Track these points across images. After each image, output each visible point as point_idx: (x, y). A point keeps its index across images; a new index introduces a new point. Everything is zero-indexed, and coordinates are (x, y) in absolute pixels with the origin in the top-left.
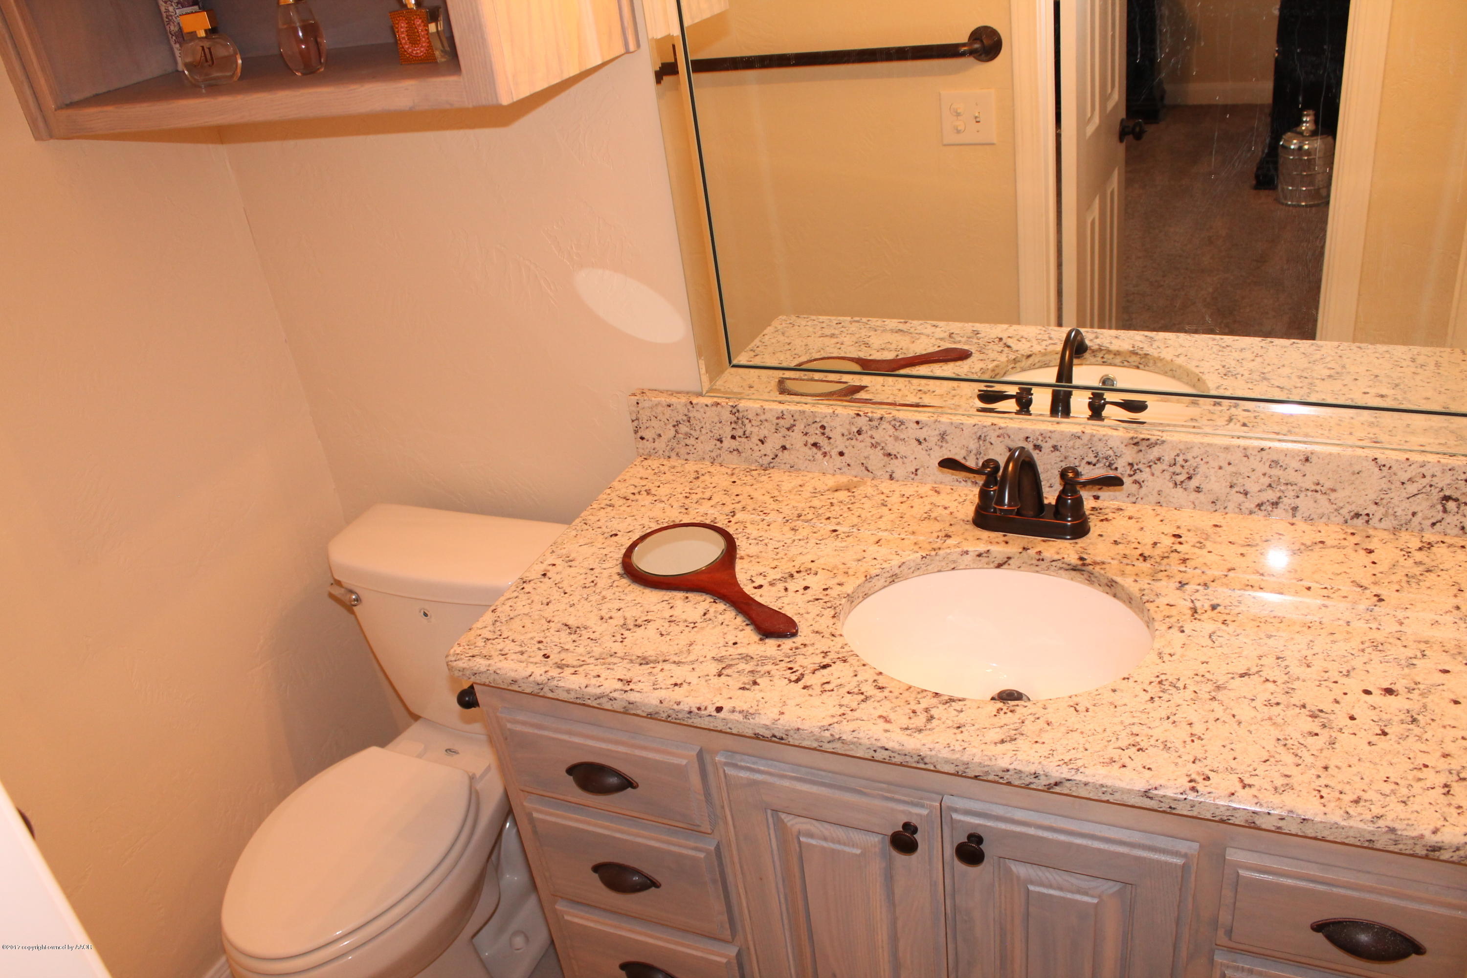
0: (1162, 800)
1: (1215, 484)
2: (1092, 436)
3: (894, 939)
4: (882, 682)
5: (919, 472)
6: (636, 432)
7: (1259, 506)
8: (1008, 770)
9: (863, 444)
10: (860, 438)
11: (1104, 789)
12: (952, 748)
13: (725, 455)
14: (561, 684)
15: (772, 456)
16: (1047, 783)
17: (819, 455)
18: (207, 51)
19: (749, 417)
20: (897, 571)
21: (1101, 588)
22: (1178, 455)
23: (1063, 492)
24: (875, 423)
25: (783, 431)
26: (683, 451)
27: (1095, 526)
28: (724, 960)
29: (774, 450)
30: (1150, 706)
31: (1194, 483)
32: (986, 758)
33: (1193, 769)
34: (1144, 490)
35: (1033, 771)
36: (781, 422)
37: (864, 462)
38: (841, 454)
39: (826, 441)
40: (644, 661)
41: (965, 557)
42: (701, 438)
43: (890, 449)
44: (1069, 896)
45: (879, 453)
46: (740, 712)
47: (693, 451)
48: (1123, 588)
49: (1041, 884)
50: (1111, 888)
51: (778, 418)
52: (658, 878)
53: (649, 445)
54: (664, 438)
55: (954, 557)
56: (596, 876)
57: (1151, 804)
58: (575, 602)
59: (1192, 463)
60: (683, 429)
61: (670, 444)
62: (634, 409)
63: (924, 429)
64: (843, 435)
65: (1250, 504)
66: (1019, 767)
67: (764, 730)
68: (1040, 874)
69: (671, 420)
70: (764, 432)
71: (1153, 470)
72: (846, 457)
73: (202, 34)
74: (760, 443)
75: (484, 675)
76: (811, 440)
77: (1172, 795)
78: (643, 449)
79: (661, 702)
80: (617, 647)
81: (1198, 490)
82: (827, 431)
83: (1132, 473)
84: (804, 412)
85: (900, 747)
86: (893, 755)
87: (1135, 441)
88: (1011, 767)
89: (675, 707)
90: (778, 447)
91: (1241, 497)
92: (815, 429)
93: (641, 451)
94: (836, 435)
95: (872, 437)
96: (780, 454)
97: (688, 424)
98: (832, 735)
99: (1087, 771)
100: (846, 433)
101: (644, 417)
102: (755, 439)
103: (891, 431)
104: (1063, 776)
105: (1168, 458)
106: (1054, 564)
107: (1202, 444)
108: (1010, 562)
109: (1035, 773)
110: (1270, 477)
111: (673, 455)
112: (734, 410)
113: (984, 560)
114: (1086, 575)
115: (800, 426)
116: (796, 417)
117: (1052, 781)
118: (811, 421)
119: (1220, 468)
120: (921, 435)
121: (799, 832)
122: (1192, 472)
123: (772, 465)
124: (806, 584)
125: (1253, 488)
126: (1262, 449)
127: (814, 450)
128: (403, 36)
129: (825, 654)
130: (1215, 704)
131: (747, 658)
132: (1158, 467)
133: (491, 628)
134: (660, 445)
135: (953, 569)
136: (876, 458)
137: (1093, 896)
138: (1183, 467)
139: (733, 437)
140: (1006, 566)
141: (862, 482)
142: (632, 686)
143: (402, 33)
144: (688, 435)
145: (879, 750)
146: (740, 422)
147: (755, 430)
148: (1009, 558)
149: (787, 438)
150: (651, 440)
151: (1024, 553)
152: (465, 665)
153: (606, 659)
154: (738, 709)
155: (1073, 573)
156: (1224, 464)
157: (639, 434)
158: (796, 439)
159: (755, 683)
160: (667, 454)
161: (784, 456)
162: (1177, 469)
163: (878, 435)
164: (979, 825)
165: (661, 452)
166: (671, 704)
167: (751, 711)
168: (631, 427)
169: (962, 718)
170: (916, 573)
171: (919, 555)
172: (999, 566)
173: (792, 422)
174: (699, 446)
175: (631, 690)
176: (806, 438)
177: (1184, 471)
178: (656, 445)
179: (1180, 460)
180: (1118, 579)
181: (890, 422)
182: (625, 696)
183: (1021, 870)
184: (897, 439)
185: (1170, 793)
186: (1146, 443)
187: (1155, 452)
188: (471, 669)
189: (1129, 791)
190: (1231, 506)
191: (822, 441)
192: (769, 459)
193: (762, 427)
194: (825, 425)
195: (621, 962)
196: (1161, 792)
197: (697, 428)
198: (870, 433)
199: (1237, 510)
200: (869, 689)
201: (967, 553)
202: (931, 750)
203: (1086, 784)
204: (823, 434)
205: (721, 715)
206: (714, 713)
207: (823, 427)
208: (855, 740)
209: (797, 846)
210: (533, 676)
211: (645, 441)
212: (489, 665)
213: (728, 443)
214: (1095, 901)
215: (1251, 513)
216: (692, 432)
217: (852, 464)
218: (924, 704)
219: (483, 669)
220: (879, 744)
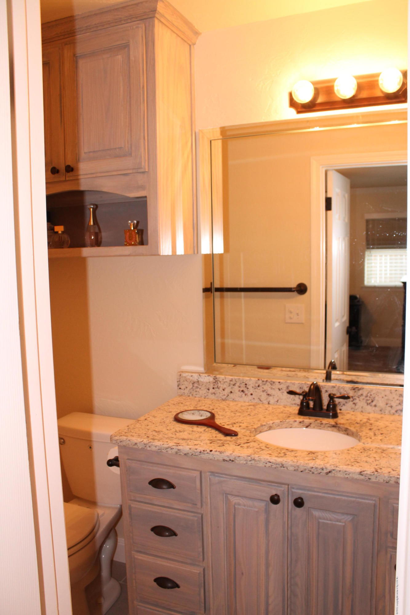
0: (366, 475)
1: (381, 403)
2: (339, 387)
3: (267, 553)
4: (268, 446)
5: (279, 401)
6: (178, 386)
7: (396, 411)
8: (313, 468)
9: (259, 391)
10: (259, 388)
11: (346, 473)
12: (293, 461)
13: (210, 395)
14: (153, 444)
15: (226, 395)
16: (326, 472)
17: (244, 395)
18: (60, 238)
19: (220, 380)
20: (271, 425)
21: (343, 432)
22: (368, 393)
23: (330, 402)
24: (264, 383)
25: (232, 386)
26: (195, 393)
27: (340, 416)
28: (198, 572)
29: (228, 393)
30: (361, 454)
31: (374, 403)
32: (305, 464)
33: (376, 467)
34: (357, 407)
35: (321, 467)
36: (231, 382)
37: (260, 397)
38: (252, 394)
39: (247, 389)
40: (183, 439)
41: (295, 423)
42: (202, 388)
43: (269, 393)
44: (334, 523)
45: (265, 393)
46: (219, 451)
47: (198, 393)
48: (350, 430)
49: (324, 519)
50: (349, 518)
51: (230, 381)
52: (177, 531)
53: (182, 391)
54: (188, 389)
55: (291, 423)
56: (152, 532)
57: (362, 478)
58: (158, 425)
59: (373, 396)
60: (196, 385)
61: (190, 391)
62: (178, 377)
63: (281, 385)
64: (253, 387)
65: (393, 411)
66: (317, 466)
67: (227, 458)
68: (323, 514)
69: (192, 382)
70: (225, 386)
71: (360, 399)
72: (253, 396)
73: (60, 232)
74: (223, 390)
75: (125, 442)
76: (241, 389)
77: (369, 473)
78: (180, 393)
79: (190, 449)
80: (174, 436)
81: (375, 406)
82: (247, 386)
83: (353, 400)
84: (240, 379)
85: (275, 461)
86: (273, 464)
87: (354, 388)
88: (314, 466)
89: (195, 450)
90: (229, 392)
91: (390, 408)
92: (243, 385)
93: (179, 393)
94: (250, 387)
95: (263, 388)
96: (230, 394)
97: (198, 383)
98: (251, 458)
99: (340, 467)
100: (254, 386)
101: (182, 380)
102: (221, 389)
103: (270, 385)
104: (332, 468)
105: (365, 394)
106: (326, 425)
107: (376, 389)
108: (311, 425)
109: (322, 468)
110: (400, 400)
111: (191, 395)
112: (215, 378)
113: (302, 424)
114: (337, 428)
115: (238, 384)
116: (237, 380)
117: (328, 471)
118: (242, 382)
119: (383, 397)
120: (280, 387)
121: (235, 504)
122: (373, 399)
123: (226, 399)
124: (240, 425)
125: (394, 404)
126: (396, 390)
127: (242, 393)
128: (127, 237)
129: (248, 440)
130: (383, 454)
131: (220, 440)
132: (362, 398)
133: (127, 430)
134: (186, 391)
135: (291, 427)
136: (264, 395)
137: (343, 523)
138: (370, 397)
139: (213, 388)
140: (309, 427)
141: (259, 404)
142: (179, 444)
143: (127, 236)
144: (197, 387)
145: (268, 463)
146: (216, 382)
147: (222, 385)
148: (311, 424)
149: (233, 389)
150: (183, 389)
151: (316, 422)
152: (118, 438)
153: (171, 438)
154: (218, 451)
155: (333, 428)
156: (384, 396)
157: (179, 387)
158: (236, 388)
159: (223, 445)
160: (188, 395)
161: (231, 396)
162: (368, 398)
163: (265, 387)
164: (302, 493)
165: (186, 394)
166: (194, 449)
167: (222, 451)
168: (176, 384)
169: (296, 455)
170: (278, 427)
171: (279, 421)
172: (307, 427)
173: (235, 382)
174: (201, 392)
175: (180, 445)
176: (239, 388)
177: (371, 399)
178: (185, 391)
179: (369, 395)
180: (349, 428)
181: (269, 382)
182: (177, 447)
183: (316, 513)
184: (272, 388)
185: (369, 472)
186: (357, 389)
187: (360, 392)
188: (120, 439)
189: (354, 473)
190: (387, 412)
191: (245, 389)
192: (225, 397)
193: (224, 384)
194: (247, 383)
195: (155, 577)
196: (365, 473)
197: (201, 385)
198: (262, 386)
199: (389, 413)
200: (264, 448)
201: (296, 421)
202: (286, 462)
203: (340, 471)
204: (246, 387)
205: (212, 453)
206: (209, 452)
207: (246, 384)
208: (259, 459)
209: (233, 510)
210: (144, 441)
211: (181, 390)
212: (127, 438)
213: (211, 390)
214: (344, 524)
215: (394, 414)
216: (199, 386)
217: (255, 398)
218: (283, 451)
219: (125, 439)
220: (268, 461)
